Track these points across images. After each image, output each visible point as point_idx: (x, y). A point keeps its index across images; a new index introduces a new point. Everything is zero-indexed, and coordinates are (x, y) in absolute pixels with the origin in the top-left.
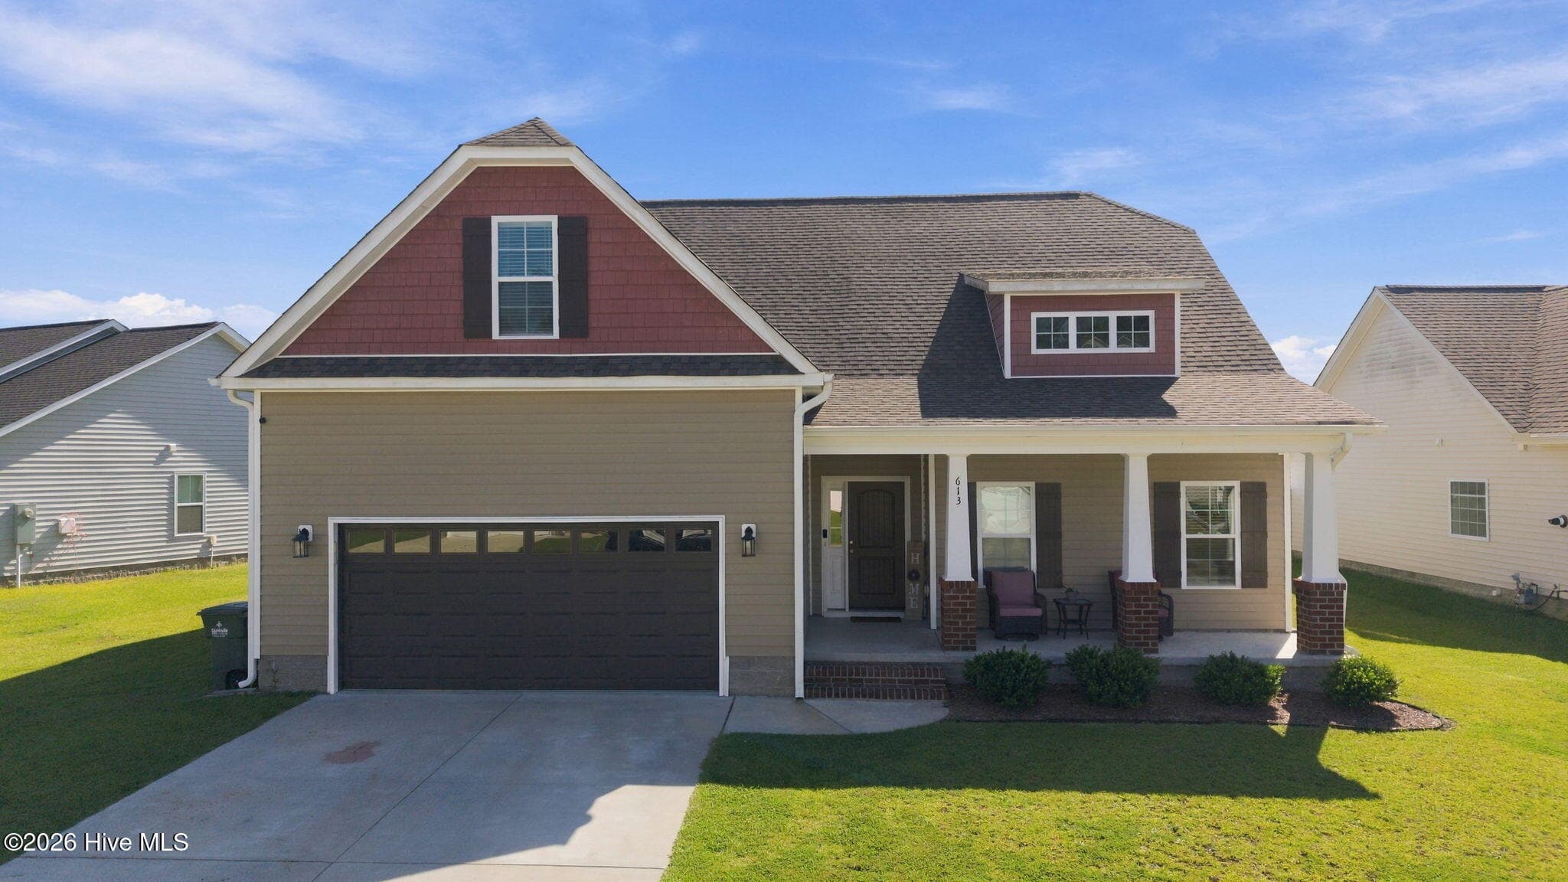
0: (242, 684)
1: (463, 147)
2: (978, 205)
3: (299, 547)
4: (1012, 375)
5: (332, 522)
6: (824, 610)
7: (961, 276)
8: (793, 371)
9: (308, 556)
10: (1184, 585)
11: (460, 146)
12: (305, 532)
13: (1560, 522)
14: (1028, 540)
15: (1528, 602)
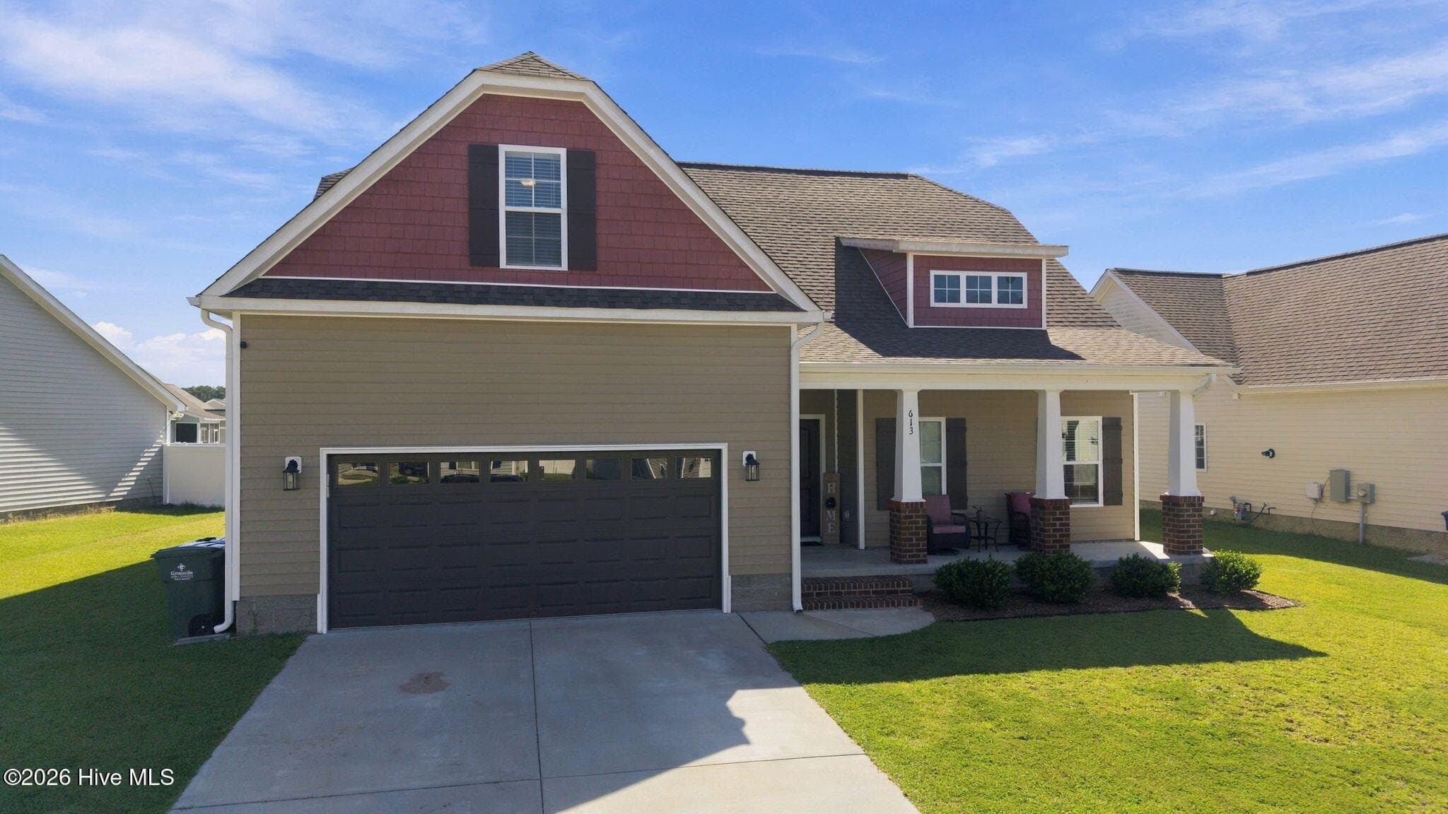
0: (218, 628)
1: (477, 71)
2: (827, 178)
3: (290, 479)
4: (915, 325)
5: (324, 452)
7: (837, 239)
8: (795, 309)
9: (298, 489)
12: (293, 464)
13: (1270, 453)
14: (939, 469)
15: (1243, 519)
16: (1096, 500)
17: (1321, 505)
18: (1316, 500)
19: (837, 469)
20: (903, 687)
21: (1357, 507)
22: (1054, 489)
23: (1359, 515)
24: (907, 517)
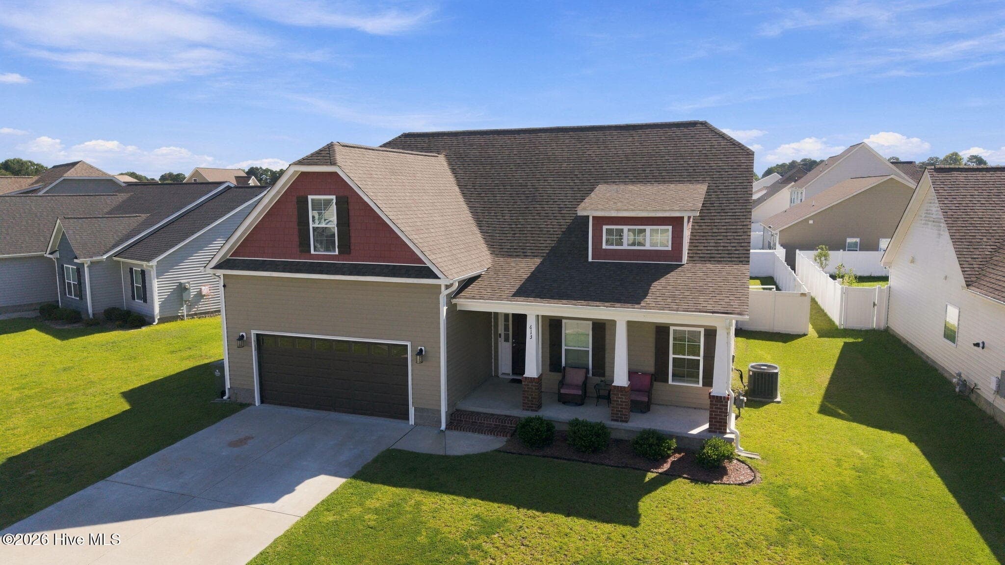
0: (224, 397)
1: (291, 166)
3: (239, 342)
4: (592, 260)
5: (253, 332)
6: (500, 375)
8: (436, 277)
9: (245, 346)
10: (670, 382)
11: (290, 165)
12: (243, 336)
13: (980, 345)
14: (587, 352)
15: (961, 391)
16: (698, 382)
17: (997, 396)
18: (995, 391)
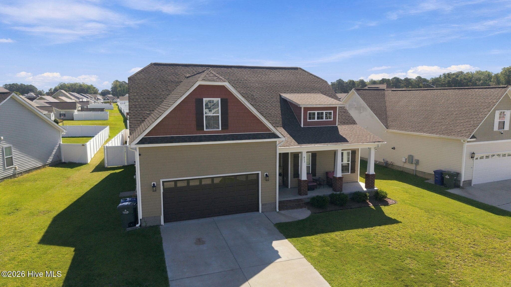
0: (137, 225)
3: (154, 188)
4: (303, 126)
5: (161, 181)
7: (280, 95)
8: (278, 137)
9: (156, 191)
12: (154, 184)
13: (394, 148)
14: (309, 166)
15: (386, 165)
16: (349, 172)
17: (405, 164)
18: (404, 162)
19: (282, 165)
20: (308, 238)
21: (414, 165)
22: (339, 174)
23: (414, 167)
24: (303, 184)
